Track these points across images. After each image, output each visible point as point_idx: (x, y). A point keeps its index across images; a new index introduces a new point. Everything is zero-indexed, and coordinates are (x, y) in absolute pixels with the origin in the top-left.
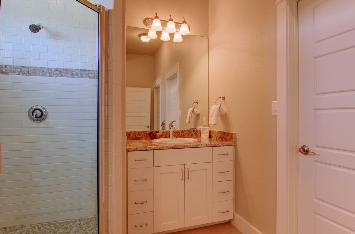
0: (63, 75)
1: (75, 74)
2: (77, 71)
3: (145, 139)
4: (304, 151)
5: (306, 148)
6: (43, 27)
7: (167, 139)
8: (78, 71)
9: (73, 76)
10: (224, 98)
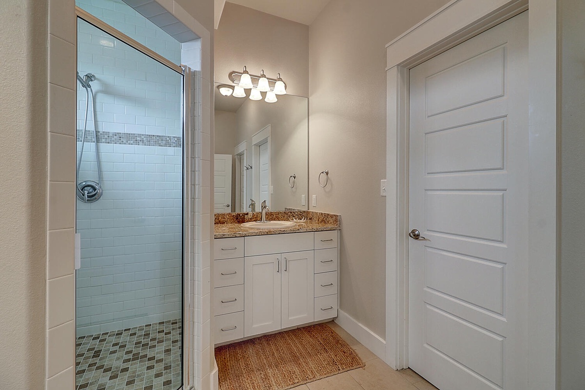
0: (124, 142)
1: (141, 141)
2: (143, 137)
3: (231, 223)
4: (415, 235)
5: (417, 233)
6: (95, 79)
7: (258, 223)
8: (145, 137)
9: (137, 142)
10: (327, 173)
